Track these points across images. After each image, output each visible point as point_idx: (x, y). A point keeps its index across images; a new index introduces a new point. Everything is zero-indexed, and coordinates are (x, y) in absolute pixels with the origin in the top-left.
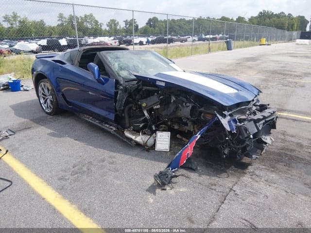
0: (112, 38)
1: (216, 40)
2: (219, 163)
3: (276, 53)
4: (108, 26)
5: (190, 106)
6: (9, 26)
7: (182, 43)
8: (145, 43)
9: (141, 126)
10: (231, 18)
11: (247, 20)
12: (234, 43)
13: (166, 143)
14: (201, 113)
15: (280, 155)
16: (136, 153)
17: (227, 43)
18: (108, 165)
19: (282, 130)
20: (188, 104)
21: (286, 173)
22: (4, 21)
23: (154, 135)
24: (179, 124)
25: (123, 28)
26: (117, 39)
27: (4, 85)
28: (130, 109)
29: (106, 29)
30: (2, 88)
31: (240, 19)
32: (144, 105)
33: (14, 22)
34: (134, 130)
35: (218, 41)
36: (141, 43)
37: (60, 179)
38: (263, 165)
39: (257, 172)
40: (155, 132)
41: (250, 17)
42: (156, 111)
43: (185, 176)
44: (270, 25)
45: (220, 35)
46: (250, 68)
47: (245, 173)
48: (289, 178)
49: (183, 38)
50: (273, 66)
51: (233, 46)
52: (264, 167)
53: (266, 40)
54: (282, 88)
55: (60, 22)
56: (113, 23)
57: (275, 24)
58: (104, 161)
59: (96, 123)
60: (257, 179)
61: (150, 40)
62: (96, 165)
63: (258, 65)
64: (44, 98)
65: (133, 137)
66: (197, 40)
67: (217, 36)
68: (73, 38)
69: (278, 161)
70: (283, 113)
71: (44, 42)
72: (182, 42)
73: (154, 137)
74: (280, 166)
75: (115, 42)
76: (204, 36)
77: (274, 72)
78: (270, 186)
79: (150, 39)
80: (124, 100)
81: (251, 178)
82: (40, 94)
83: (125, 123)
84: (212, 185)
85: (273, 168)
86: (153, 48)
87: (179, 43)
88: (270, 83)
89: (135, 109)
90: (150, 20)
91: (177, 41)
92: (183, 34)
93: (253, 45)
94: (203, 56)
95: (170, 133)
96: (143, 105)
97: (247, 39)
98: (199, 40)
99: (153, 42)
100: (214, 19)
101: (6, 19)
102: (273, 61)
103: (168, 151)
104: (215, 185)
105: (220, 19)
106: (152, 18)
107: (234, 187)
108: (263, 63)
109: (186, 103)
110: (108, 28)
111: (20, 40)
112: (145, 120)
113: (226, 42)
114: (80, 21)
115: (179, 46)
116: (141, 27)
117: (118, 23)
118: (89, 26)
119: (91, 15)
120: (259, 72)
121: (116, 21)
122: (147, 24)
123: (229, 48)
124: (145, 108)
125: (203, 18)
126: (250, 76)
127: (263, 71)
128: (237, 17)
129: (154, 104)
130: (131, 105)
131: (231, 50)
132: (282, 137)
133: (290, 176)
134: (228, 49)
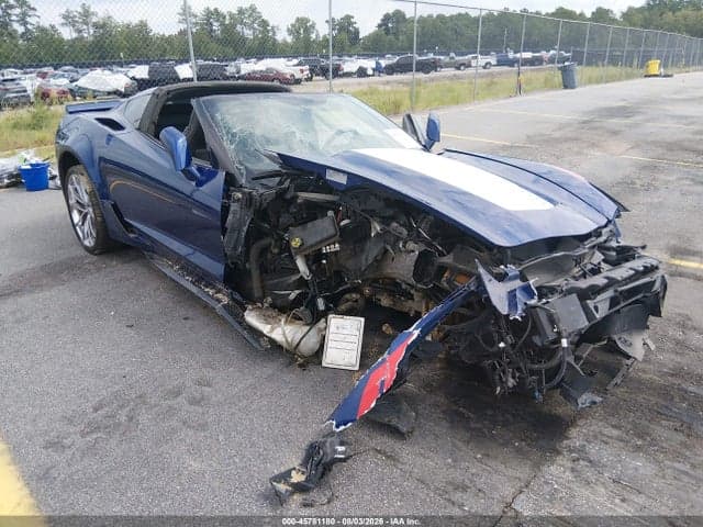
0: (295, 61)
1: (541, 64)
2: (490, 412)
3: (684, 96)
4: (290, 32)
5: (416, 248)
6: (75, 35)
7: (458, 72)
8: (370, 72)
9: (293, 295)
10: (578, 13)
11: (618, 16)
12: (581, 72)
13: (350, 346)
14: (442, 269)
15: (665, 392)
16: (270, 372)
17: (564, 70)
18: (187, 407)
19: (681, 311)
20: (411, 245)
21: (678, 456)
22: (63, 24)
23: (321, 324)
24: (391, 294)
25: (325, 36)
26: (307, 62)
27: (11, 176)
28: (264, 250)
29: (285, 41)
30: (6, 181)
31: (601, 14)
32: (296, 243)
33: (85, 27)
34: (273, 306)
35: (545, 66)
36: (362, 73)
37: (50, 445)
38: (614, 427)
39: (593, 450)
40: (324, 314)
41: (625, 10)
42: (333, 258)
43: (385, 454)
44: (673, 28)
45: (552, 52)
46: (615, 133)
47: (559, 453)
48: (686, 473)
49: (461, 58)
50: (672, 130)
51: (577, 78)
52: (615, 432)
53: (660, 65)
54: (691, 189)
55: (183, 26)
56: (302, 27)
57: (687, 26)
58: (178, 394)
59: (186, 282)
60: (590, 474)
61: (383, 65)
62: (155, 406)
63: (636, 125)
64: (80, 212)
65: (265, 329)
66: (494, 62)
67: (543, 53)
68: (211, 62)
69: (658, 414)
70: (687, 260)
71: (142, 72)
72: (458, 68)
73: (320, 330)
74: (662, 431)
75: (302, 71)
76: (511, 55)
77: (673, 146)
78: (623, 500)
79: (383, 63)
80: (245, 229)
81: (573, 470)
82: (71, 202)
83: (252, 289)
84: (456, 488)
85: (640, 436)
86: (388, 83)
87: (451, 72)
88: (662, 177)
89: (276, 251)
90: (387, 18)
91: (447, 65)
92: (464, 50)
93: (629, 77)
94: (502, 102)
95: (363, 320)
96: (293, 244)
97: (614, 61)
98: (500, 63)
99: (391, 70)
100: (537, 13)
101: (68, 19)
102: (673, 117)
103: (357, 368)
104: (464, 489)
105: (553, 15)
106: (391, 11)
107: (517, 501)
108: (648, 121)
109: (405, 243)
110: (289, 39)
111: (92, 66)
112: (302, 283)
113: (560, 69)
114: (227, 22)
115: (451, 78)
116: (367, 34)
117: (313, 26)
118: (248, 33)
119: (253, 9)
120: (636, 146)
121: (308, 21)
122: (380, 26)
123: (568, 84)
124: (300, 250)
125: (511, 10)
126: (613, 155)
127: (648, 143)
128: (594, 10)
129: (321, 242)
130: (265, 242)
131: (573, 88)
132: (679, 335)
133: (686, 468)
134: (566, 87)
